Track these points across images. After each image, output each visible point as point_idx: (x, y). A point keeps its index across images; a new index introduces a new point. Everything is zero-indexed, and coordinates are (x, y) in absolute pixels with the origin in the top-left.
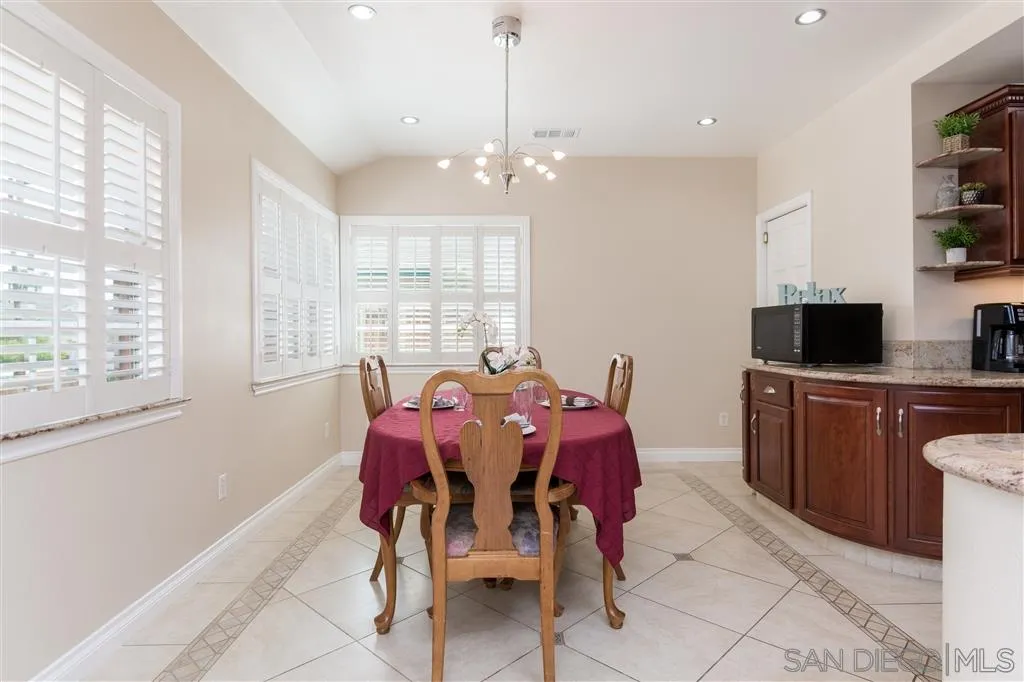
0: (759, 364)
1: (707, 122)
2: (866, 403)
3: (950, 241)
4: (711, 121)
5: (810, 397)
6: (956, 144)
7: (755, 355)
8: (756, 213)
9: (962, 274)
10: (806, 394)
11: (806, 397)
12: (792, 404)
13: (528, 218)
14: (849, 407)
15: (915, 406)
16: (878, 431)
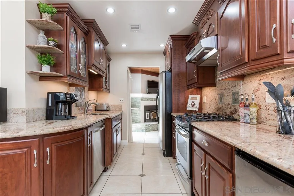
3: (44, 61)
9: (43, 78)
15: (53, 145)
16: (35, 165)
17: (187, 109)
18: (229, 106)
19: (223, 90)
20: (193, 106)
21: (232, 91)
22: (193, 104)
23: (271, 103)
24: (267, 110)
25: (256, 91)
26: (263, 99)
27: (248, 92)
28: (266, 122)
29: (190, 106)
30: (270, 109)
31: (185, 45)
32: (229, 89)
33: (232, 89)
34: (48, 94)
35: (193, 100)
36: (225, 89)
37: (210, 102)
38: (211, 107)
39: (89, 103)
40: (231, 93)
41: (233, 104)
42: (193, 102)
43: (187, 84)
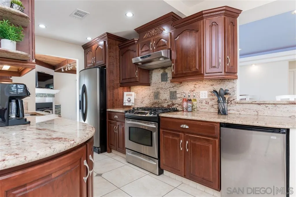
17: (124, 105)
18: (167, 101)
19: (159, 89)
20: (129, 101)
21: (169, 90)
22: (129, 100)
23: (204, 99)
24: (201, 103)
25: (192, 91)
26: (198, 96)
27: (185, 92)
28: (200, 110)
29: (127, 101)
30: (203, 102)
31: (118, 45)
32: (166, 89)
33: (170, 89)
35: (129, 97)
36: (162, 88)
37: (142, 98)
38: (143, 102)
40: (169, 91)
41: (170, 99)
42: (129, 98)
43: (120, 82)
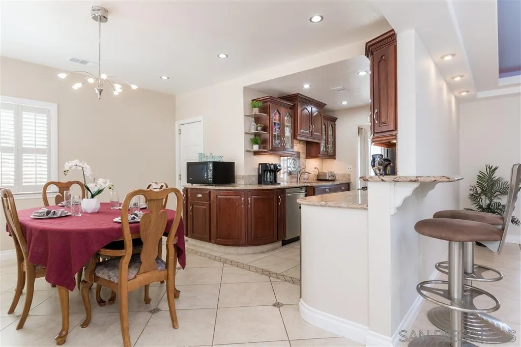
0: (189, 185)
1: (165, 78)
2: (239, 197)
3: (255, 142)
4: (167, 78)
5: (219, 197)
6: (256, 111)
7: (188, 182)
8: (175, 120)
9: (256, 153)
10: (217, 195)
11: (217, 197)
12: (210, 201)
13: (56, 105)
14: (233, 199)
15: (253, 197)
16: (243, 206)
34: (260, 164)
39: (301, 172)
